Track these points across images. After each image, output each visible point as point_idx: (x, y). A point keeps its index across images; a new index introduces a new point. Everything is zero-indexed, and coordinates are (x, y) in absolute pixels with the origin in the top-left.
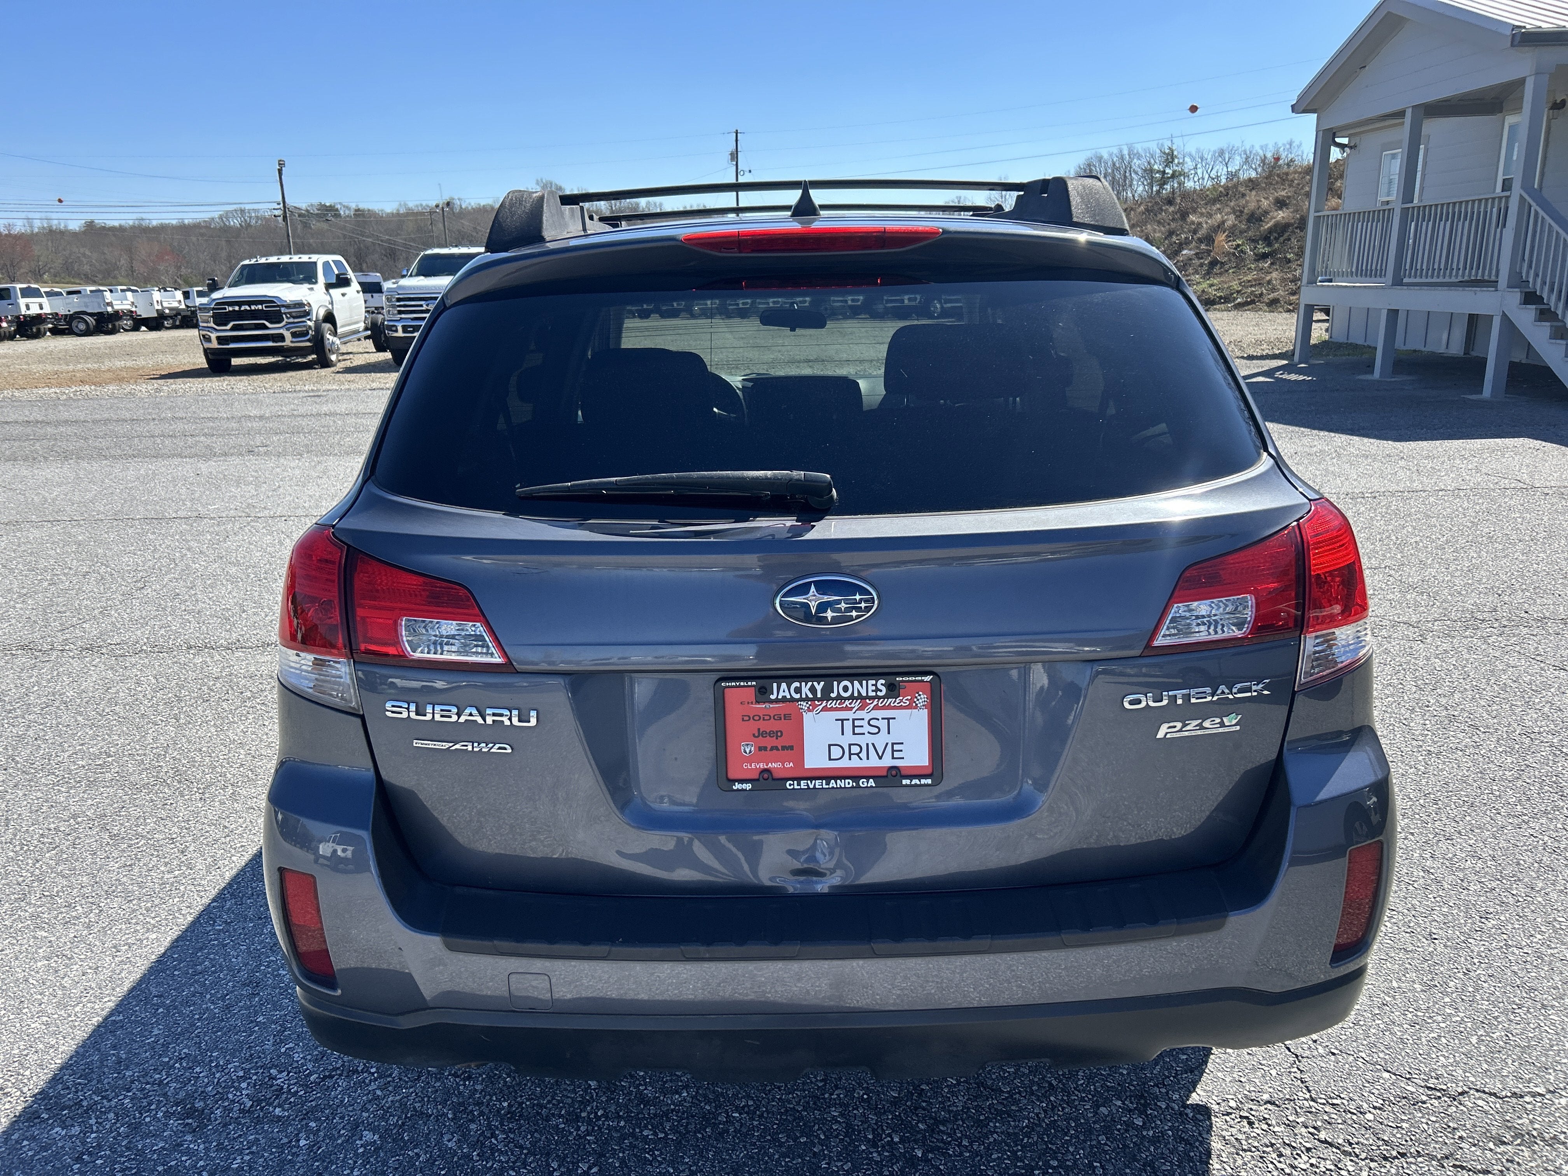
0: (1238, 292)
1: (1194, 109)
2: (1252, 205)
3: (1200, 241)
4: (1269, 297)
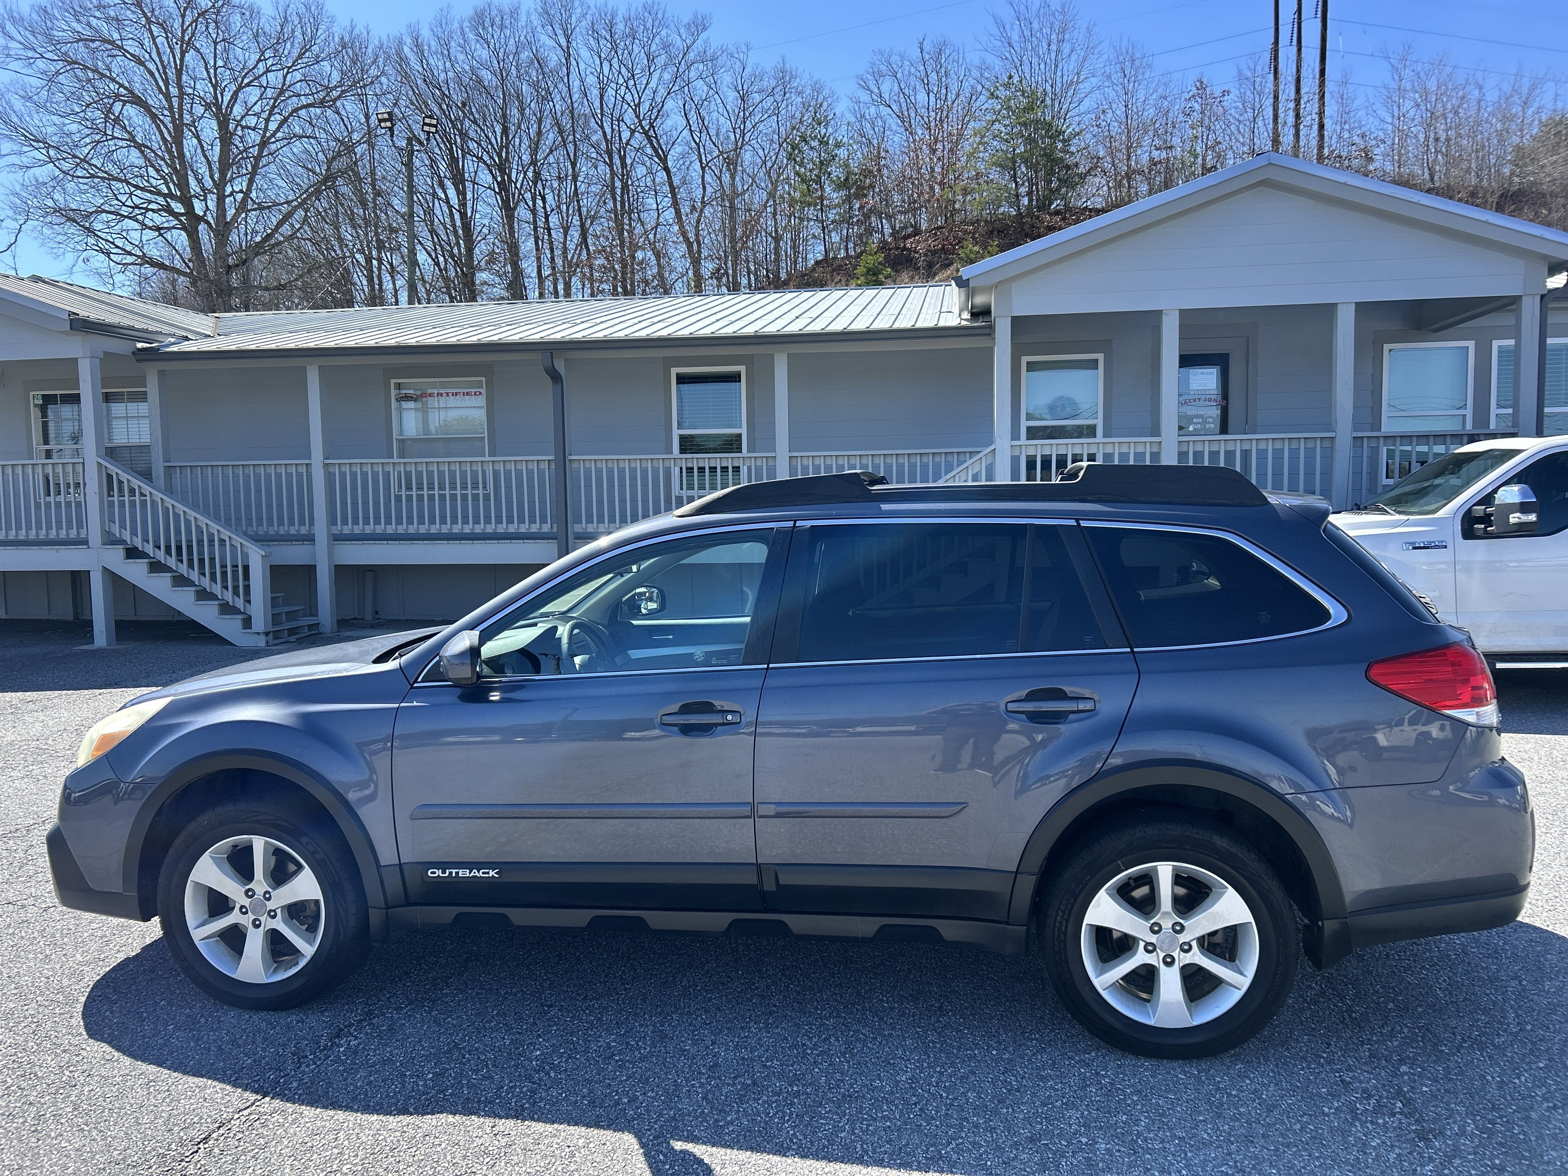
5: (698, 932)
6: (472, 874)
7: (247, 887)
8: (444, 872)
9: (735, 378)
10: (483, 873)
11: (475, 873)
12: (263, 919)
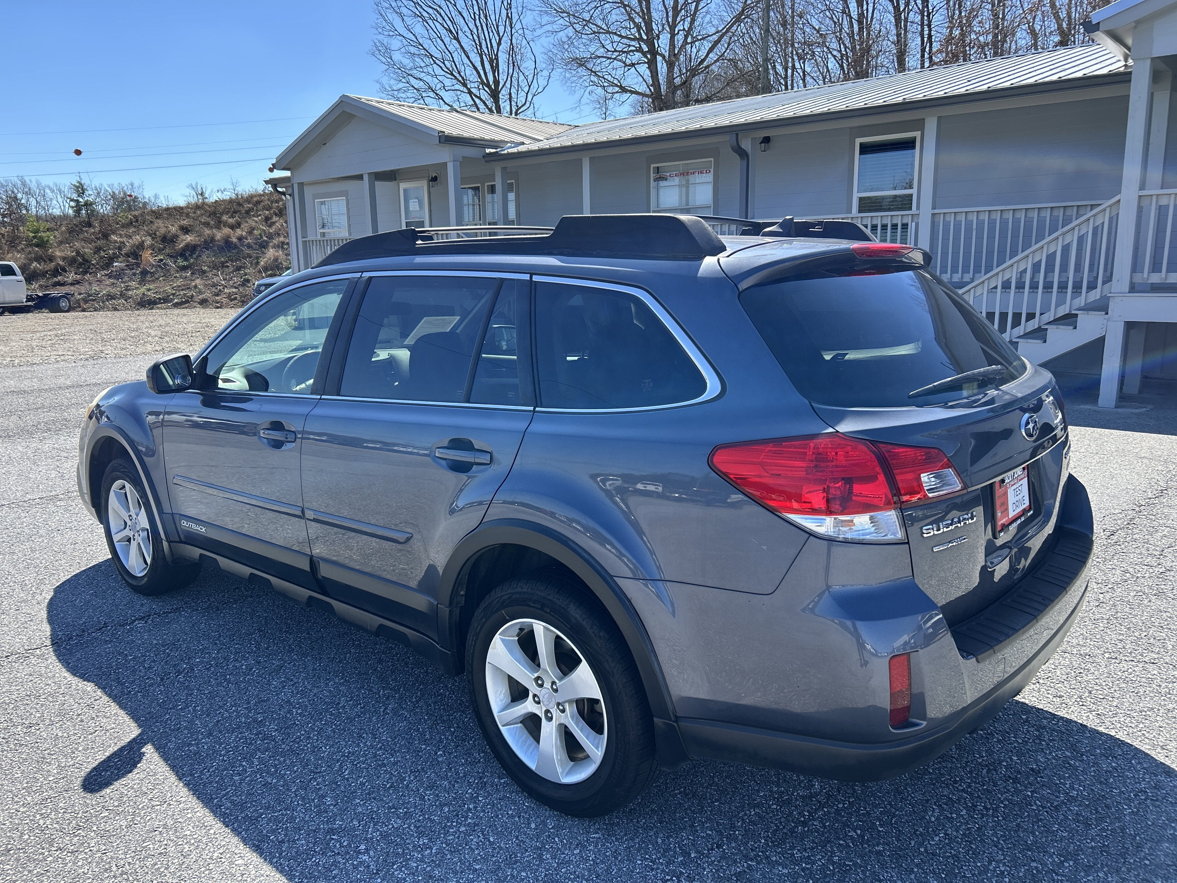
0: (173, 294)
1: (78, 152)
2: (163, 230)
3: (128, 255)
4: (199, 297)
6: (197, 528)
7: (129, 514)
8: (187, 524)
9: (909, 145)
10: (200, 528)
12: (136, 535)
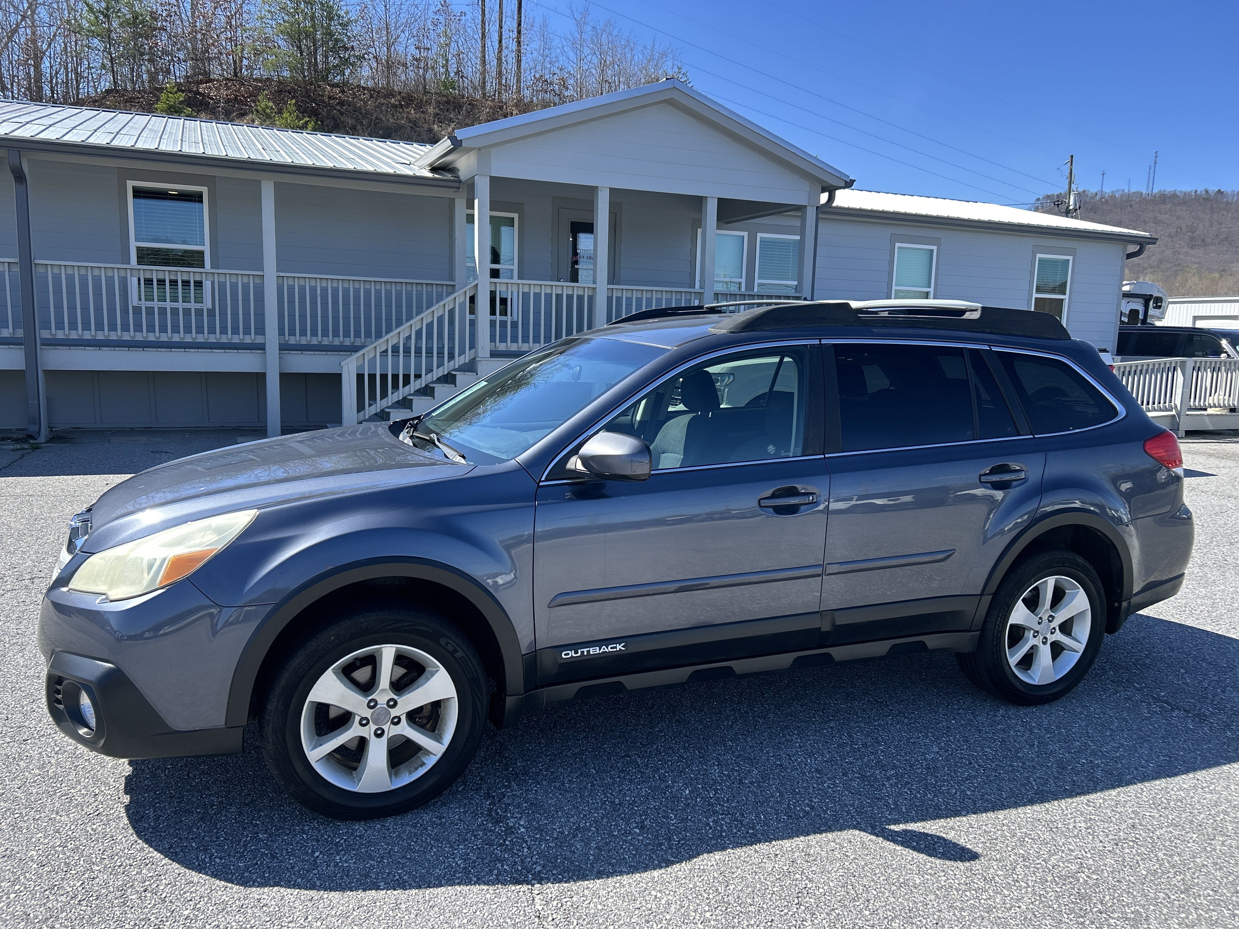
5: (771, 671)
6: (602, 650)
7: (370, 698)
8: (576, 652)
9: (197, 198)
10: (611, 648)
11: (604, 649)
12: (385, 727)
